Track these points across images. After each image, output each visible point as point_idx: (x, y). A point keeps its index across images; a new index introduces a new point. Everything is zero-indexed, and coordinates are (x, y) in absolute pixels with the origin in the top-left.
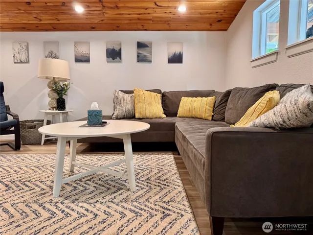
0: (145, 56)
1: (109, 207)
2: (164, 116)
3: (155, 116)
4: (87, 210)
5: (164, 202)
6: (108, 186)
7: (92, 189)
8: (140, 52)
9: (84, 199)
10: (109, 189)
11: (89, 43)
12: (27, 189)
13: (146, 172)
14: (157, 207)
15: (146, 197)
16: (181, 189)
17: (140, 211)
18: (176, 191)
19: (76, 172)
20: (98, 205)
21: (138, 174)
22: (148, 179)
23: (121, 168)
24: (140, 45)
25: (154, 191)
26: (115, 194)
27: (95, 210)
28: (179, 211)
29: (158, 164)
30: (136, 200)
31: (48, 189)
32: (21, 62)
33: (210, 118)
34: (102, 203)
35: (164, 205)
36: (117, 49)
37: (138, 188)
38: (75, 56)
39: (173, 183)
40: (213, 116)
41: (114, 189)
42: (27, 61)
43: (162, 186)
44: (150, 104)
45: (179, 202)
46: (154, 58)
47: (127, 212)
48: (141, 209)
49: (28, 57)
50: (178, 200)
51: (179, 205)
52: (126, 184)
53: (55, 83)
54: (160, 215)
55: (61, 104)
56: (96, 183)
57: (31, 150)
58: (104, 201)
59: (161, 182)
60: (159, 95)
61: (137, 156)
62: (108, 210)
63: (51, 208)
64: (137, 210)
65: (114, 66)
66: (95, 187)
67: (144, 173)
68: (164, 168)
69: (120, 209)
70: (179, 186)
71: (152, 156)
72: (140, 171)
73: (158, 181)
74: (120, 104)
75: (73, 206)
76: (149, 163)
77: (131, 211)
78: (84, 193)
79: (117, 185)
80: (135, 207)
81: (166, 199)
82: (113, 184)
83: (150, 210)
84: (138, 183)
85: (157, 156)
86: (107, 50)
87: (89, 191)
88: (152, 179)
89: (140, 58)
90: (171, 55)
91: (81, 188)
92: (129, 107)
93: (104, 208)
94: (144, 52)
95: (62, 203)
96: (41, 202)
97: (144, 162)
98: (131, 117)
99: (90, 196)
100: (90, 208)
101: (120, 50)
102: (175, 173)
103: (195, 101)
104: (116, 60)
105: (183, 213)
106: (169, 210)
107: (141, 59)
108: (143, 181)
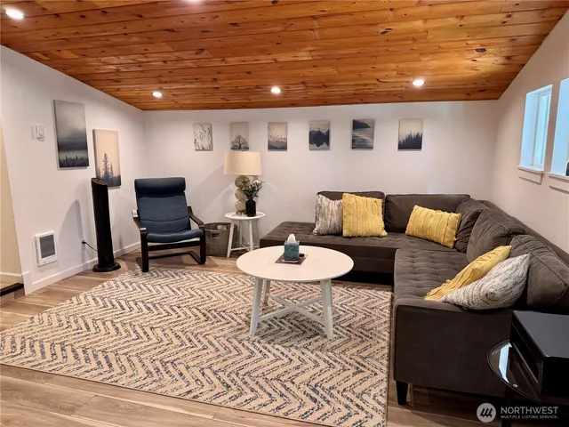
0: (364, 140)
1: (303, 354)
2: (384, 233)
3: (371, 234)
4: (283, 353)
5: (361, 357)
6: (304, 329)
7: (287, 330)
8: (357, 134)
9: (279, 341)
10: (305, 332)
11: (287, 123)
12: (224, 321)
13: (349, 316)
14: (351, 361)
15: (343, 348)
16: (384, 344)
17: (334, 363)
18: (378, 346)
19: (270, 305)
20: (293, 349)
21: (339, 317)
22: (349, 326)
23: (320, 306)
24: (357, 125)
25: (353, 342)
26: (311, 340)
27: (290, 355)
28: (374, 369)
29: (366, 306)
30: (333, 349)
31: (244, 325)
32: (203, 149)
33: (451, 245)
34: (297, 348)
35: (360, 360)
36: (324, 132)
37: (335, 336)
38: (269, 142)
39: (378, 335)
40: (455, 242)
41: (310, 334)
42: (210, 148)
43: (364, 337)
44: (365, 216)
45: (377, 360)
46: (377, 142)
47: (321, 362)
48: (336, 361)
49: (212, 144)
50: (377, 357)
51: (376, 363)
52: (323, 329)
53: (245, 182)
54: (353, 370)
55: (251, 209)
56: (292, 323)
57: (217, 266)
58: (299, 346)
59: (364, 332)
60: (380, 201)
61: (341, 289)
62: (302, 356)
63: (249, 346)
64: (331, 361)
66: (290, 328)
67: (347, 317)
68: (373, 313)
69: (314, 357)
70: (384, 340)
71: (361, 291)
72: (342, 313)
73: (360, 330)
74: (323, 215)
75: (269, 347)
76: (355, 302)
77: (325, 361)
78: (279, 334)
79: (313, 328)
80: (330, 357)
81: (365, 354)
82: (309, 326)
83: (344, 363)
84: (337, 329)
85: (369, 291)
86: (310, 133)
87: (285, 332)
88: (355, 326)
89: (356, 143)
90: (404, 137)
91: (276, 328)
92: (335, 219)
93: (298, 353)
95: (259, 342)
96: (239, 338)
97: (349, 299)
99: (286, 338)
100: (286, 352)
101: (328, 132)
102: (385, 322)
103: (432, 216)
104: (321, 146)
105: (378, 371)
106: (364, 366)
108: (343, 327)
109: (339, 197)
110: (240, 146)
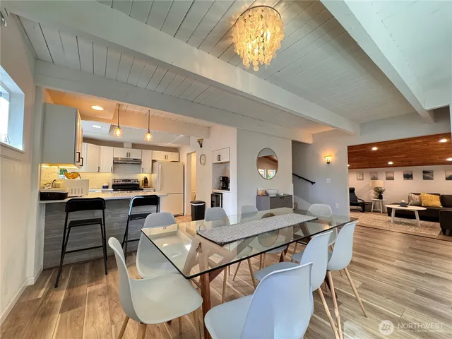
2: (441, 206)
3: (435, 206)
11: (393, 172)
32: (360, 180)
44: (431, 201)
49: (363, 178)
53: (378, 189)
55: (380, 197)
60: (438, 196)
65: (408, 182)
74: (413, 199)
86: (404, 174)
94: (427, 175)
98: (420, 205)
101: (412, 174)
107: (425, 178)
109: (419, 194)
110: (374, 179)
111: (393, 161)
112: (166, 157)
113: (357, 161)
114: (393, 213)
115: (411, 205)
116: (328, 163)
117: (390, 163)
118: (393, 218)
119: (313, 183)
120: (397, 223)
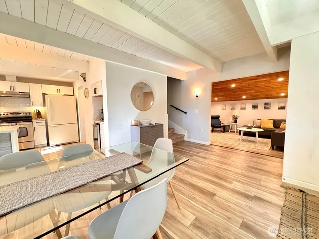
2: (273, 128)
3: (269, 128)
11: (246, 104)
24: (265, 104)
32: (224, 109)
36: (256, 105)
38: (241, 108)
44: (267, 124)
46: (271, 108)
53: (234, 116)
55: (236, 122)
57: (227, 134)
60: (272, 121)
65: (255, 110)
74: (256, 123)
86: (252, 106)
94: (267, 106)
98: (260, 127)
104: (255, 108)
107: (265, 108)
109: (260, 119)
110: (233, 108)
111: (246, 95)
112: (59, 91)
113: (222, 96)
114: (242, 133)
115: (254, 127)
116: (197, 96)
117: (244, 97)
118: (242, 137)
119: (186, 113)
120: (244, 141)
